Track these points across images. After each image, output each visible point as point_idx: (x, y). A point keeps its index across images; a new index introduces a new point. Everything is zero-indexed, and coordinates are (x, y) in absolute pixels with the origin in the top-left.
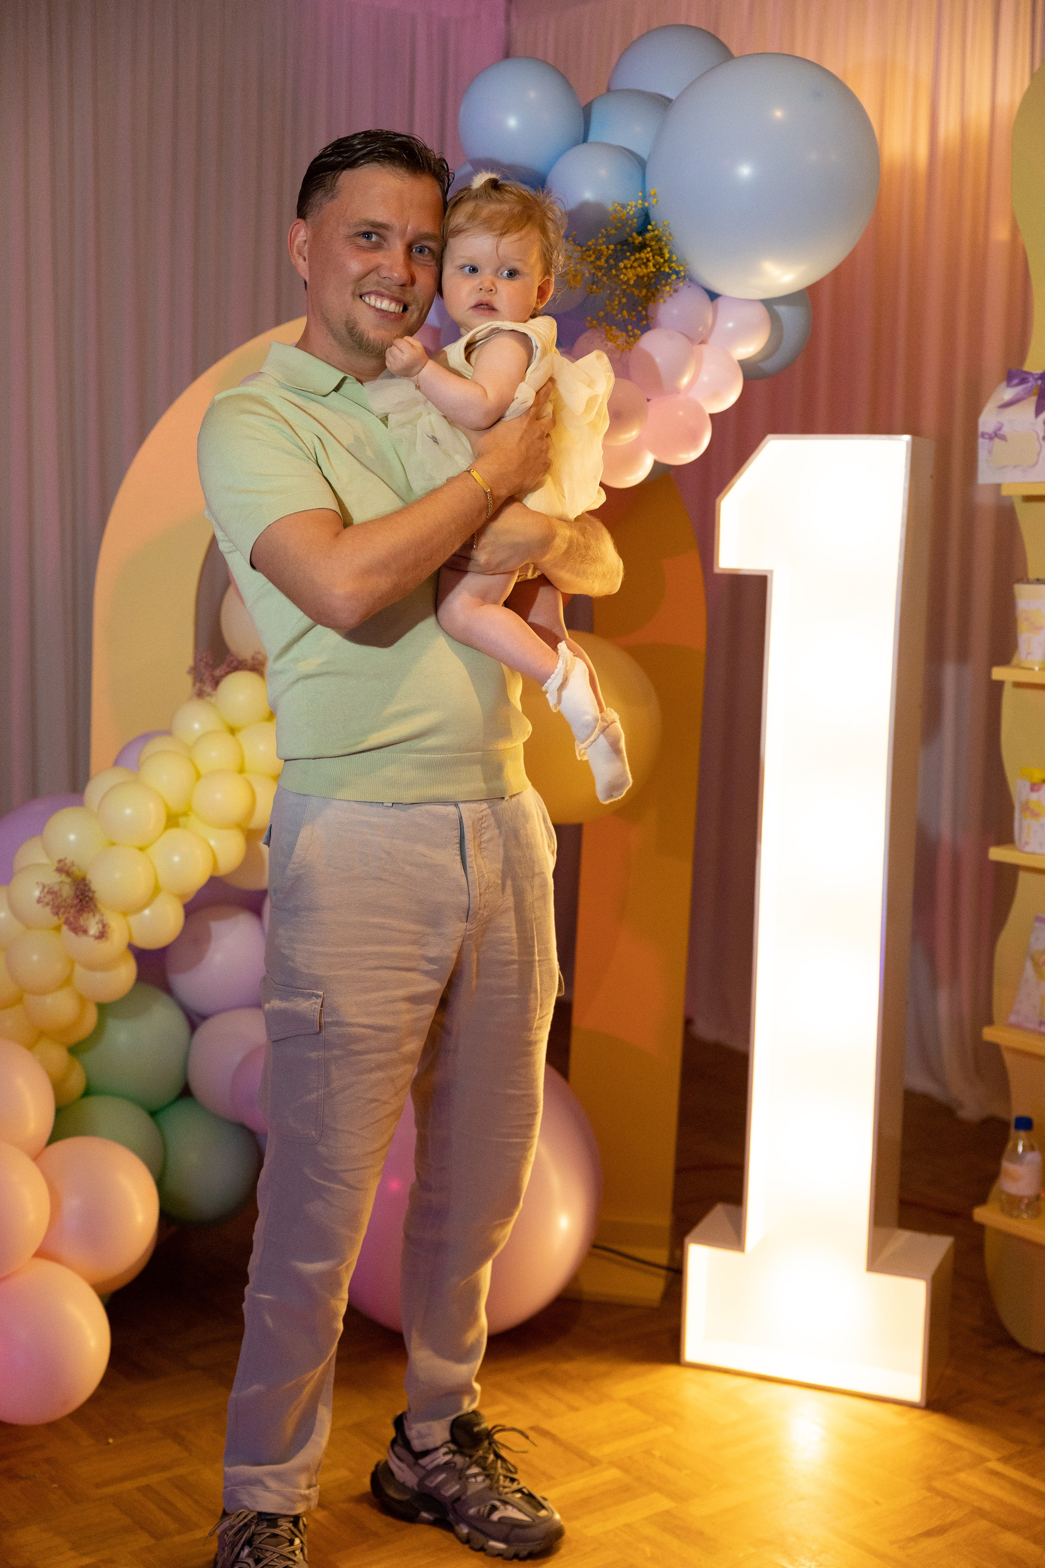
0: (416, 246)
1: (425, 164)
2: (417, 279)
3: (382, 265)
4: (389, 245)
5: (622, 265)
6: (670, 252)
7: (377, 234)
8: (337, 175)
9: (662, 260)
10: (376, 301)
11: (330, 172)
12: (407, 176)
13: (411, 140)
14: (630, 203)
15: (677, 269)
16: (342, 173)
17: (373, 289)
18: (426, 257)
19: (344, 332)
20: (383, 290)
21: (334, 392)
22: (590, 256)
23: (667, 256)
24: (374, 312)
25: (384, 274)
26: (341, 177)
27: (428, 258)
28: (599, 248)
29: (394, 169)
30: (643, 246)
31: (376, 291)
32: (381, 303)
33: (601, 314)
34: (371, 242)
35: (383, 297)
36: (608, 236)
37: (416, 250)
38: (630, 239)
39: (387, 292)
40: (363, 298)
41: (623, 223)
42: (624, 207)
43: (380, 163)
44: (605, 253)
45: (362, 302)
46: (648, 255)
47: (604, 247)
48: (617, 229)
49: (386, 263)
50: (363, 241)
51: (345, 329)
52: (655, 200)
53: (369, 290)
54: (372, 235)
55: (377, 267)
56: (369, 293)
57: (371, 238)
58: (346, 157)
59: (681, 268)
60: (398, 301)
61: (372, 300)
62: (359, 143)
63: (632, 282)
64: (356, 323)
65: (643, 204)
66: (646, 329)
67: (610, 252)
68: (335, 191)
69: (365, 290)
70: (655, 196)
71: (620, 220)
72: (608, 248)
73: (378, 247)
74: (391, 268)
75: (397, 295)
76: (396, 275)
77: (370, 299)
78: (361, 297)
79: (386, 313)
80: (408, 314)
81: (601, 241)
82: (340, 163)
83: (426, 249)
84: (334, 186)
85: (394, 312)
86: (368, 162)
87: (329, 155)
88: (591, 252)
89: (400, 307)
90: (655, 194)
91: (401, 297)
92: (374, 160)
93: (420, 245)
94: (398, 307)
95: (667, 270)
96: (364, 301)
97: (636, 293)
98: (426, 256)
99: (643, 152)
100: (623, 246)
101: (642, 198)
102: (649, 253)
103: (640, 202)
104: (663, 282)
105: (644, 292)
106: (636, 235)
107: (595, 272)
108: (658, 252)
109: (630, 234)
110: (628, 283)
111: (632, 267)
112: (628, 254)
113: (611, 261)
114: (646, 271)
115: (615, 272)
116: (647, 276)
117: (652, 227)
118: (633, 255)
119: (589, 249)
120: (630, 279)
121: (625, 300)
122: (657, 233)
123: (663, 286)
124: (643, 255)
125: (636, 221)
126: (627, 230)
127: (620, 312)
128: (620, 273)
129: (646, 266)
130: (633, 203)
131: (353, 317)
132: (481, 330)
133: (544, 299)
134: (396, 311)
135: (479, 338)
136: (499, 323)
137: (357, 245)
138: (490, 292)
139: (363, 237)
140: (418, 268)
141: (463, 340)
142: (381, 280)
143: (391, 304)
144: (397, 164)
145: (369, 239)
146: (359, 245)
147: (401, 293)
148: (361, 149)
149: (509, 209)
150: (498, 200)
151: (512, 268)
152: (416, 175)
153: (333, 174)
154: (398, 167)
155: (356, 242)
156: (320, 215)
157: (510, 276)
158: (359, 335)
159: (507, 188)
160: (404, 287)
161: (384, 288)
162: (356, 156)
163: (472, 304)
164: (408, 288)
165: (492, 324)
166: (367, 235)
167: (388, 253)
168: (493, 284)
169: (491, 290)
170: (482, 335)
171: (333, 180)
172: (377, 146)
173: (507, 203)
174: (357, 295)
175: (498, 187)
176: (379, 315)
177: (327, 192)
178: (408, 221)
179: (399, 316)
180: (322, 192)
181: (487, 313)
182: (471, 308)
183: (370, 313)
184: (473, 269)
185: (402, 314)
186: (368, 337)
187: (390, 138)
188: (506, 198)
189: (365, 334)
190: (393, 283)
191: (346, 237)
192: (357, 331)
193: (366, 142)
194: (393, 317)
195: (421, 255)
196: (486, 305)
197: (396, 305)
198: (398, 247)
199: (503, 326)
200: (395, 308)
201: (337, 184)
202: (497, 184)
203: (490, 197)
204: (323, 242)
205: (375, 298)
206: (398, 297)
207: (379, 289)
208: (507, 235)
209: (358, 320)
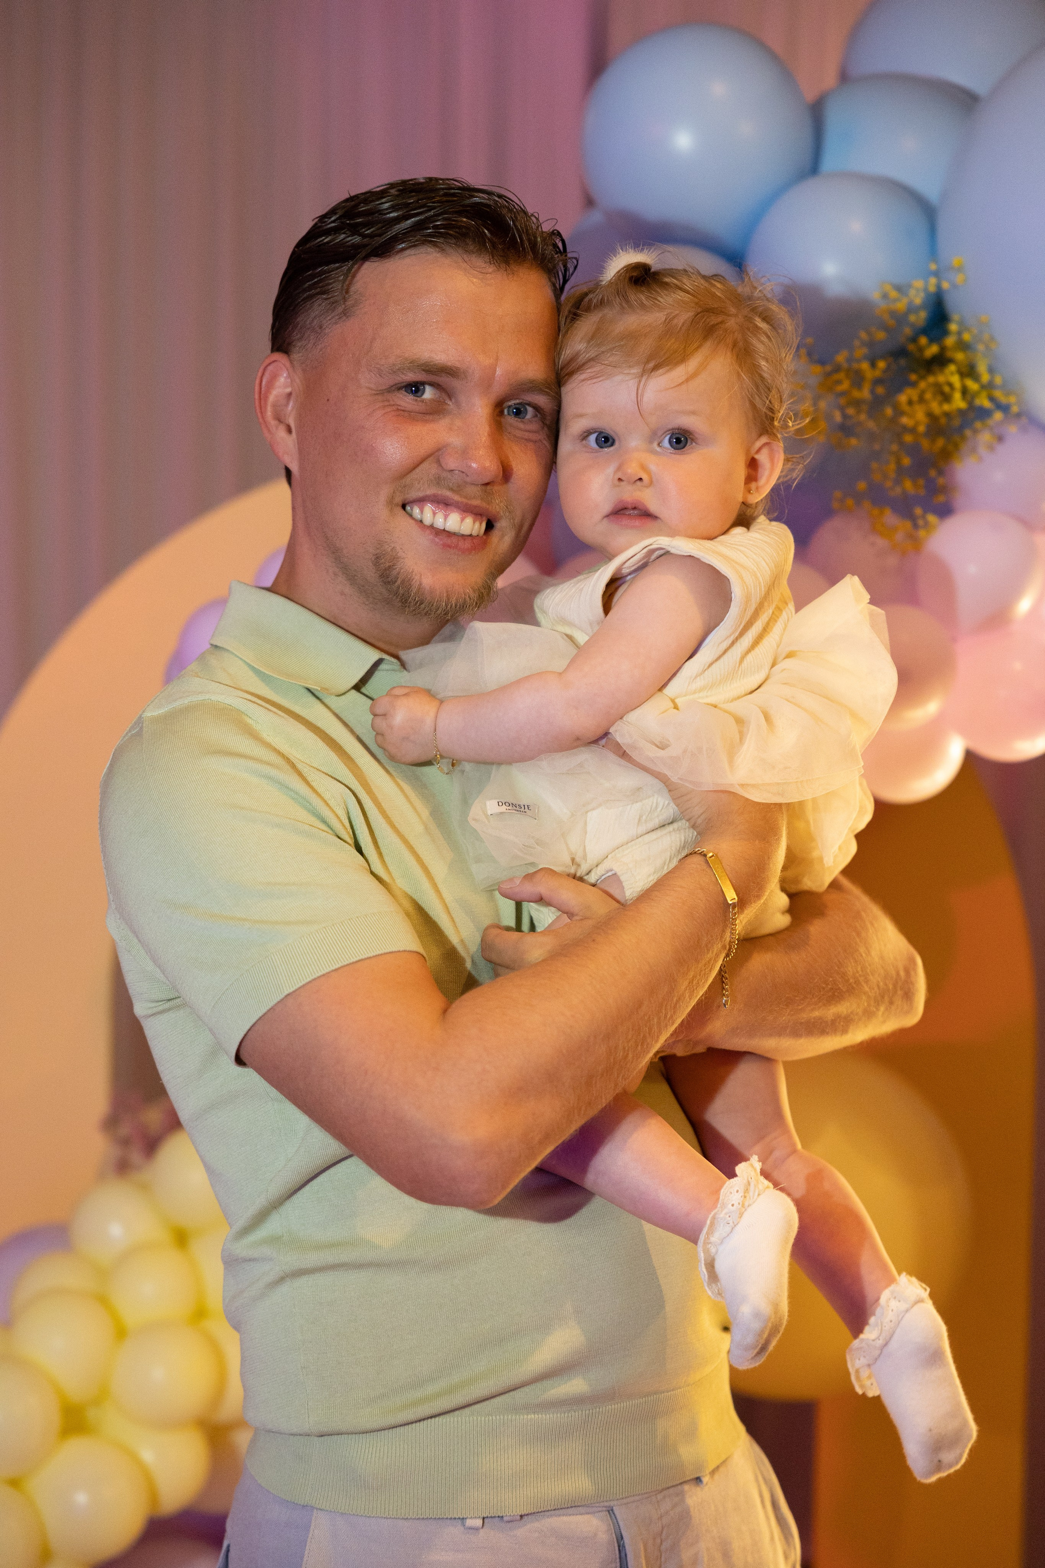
0: (510, 403)
1: (526, 244)
2: (515, 470)
3: (446, 446)
4: (458, 404)
5: (903, 398)
6: (991, 370)
7: (433, 385)
8: (353, 270)
9: (976, 386)
10: (434, 514)
11: (337, 265)
12: (490, 270)
13: (497, 199)
14: (913, 283)
15: (1004, 401)
16: (362, 265)
17: (429, 492)
18: (529, 424)
19: (370, 574)
20: (448, 494)
21: (353, 692)
22: (839, 382)
23: (985, 378)
24: (431, 537)
25: (451, 463)
26: (359, 276)
27: (534, 426)
28: (855, 366)
29: (465, 257)
30: (940, 361)
31: (434, 495)
32: (446, 517)
33: (862, 485)
34: (422, 401)
35: (449, 507)
36: (871, 344)
37: (508, 411)
39: (456, 498)
40: (408, 508)
41: (900, 318)
42: (900, 289)
43: (437, 247)
44: (869, 376)
45: (407, 518)
46: (949, 378)
47: (865, 366)
48: (886, 328)
49: (456, 440)
50: (406, 400)
51: (374, 571)
52: (961, 275)
53: (421, 494)
54: (424, 388)
55: (439, 450)
56: (421, 501)
57: (423, 394)
58: (371, 236)
59: (1012, 399)
60: (477, 513)
61: (428, 514)
62: (393, 208)
63: (922, 429)
64: (395, 558)
65: (937, 284)
66: (945, 511)
68: (349, 303)
69: (413, 494)
70: (960, 269)
71: (893, 314)
72: (873, 366)
73: (435, 411)
74: (465, 453)
75: (476, 502)
76: (474, 465)
77: (422, 511)
78: (404, 507)
79: (454, 540)
80: (496, 535)
81: (859, 354)
82: (357, 247)
83: (530, 409)
84: (347, 292)
85: (471, 535)
86: (415, 246)
87: (336, 230)
88: (841, 376)
89: (481, 524)
90: (960, 266)
91: (484, 505)
92: (426, 241)
93: (518, 401)
94: (477, 525)
95: (986, 403)
96: (411, 516)
97: (925, 444)
98: (530, 421)
99: (930, 189)
100: (903, 362)
101: (936, 274)
102: (952, 374)
103: (933, 281)
104: (978, 425)
105: (940, 442)
106: (923, 340)
107: (851, 411)
108: (969, 371)
109: (914, 340)
110: (913, 430)
111: (922, 400)
112: (913, 377)
113: (880, 390)
114: (946, 407)
115: (889, 411)
116: (947, 415)
117: (953, 327)
118: (923, 377)
119: (837, 369)
120: (917, 424)
121: (906, 461)
122: (966, 337)
123: (976, 432)
124: (941, 379)
125: (923, 315)
126: (908, 331)
127: (898, 481)
128: (899, 412)
129: (947, 398)
130: (919, 284)
131: (390, 548)
132: (632, 557)
133: (762, 481)
134: (474, 533)
135: (627, 571)
136: (663, 542)
137: (394, 408)
138: (638, 483)
139: (406, 391)
140: (516, 448)
141: (599, 577)
142: (444, 474)
143: (462, 520)
144: (472, 247)
145: (419, 394)
146: (399, 408)
147: (482, 499)
148: (398, 220)
149: (666, 320)
150: (643, 306)
151: (678, 429)
152: (509, 267)
153: (345, 268)
154: (473, 253)
155: (392, 403)
156: (319, 347)
157: (676, 445)
158: (403, 581)
159: (667, 280)
160: (489, 487)
161: (451, 489)
162: (389, 233)
163: (607, 508)
164: (496, 488)
165: (649, 544)
166: (414, 389)
167: (458, 423)
168: (643, 468)
169: (640, 479)
170: (633, 566)
171: (344, 280)
172: (432, 213)
173: (661, 309)
174: (397, 505)
175: (645, 279)
176: (441, 542)
177: (333, 303)
178: (497, 359)
179: (478, 543)
180: (323, 304)
181: (637, 523)
182: (607, 516)
183: (424, 540)
184: (606, 440)
185: (485, 537)
186: (420, 584)
187: (454, 195)
188: (659, 298)
189: (414, 581)
190: (468, 479)
191: (374, 392)
192: (398, 573)
193: (407, 205)
194: (467, 544)
195: (519, 420)
196: (635, 508)
197: (474, 523)
198: (478, 409)
199: (672, 547)
200: (469, 526)
201: (353, 289)
202: (646, 274)
203: (627, 301)
204: (328, 400)
205: (433, 510)
206: (476, 507)
207: (440, 492)
208: (661, 371)
209: (401, 554)
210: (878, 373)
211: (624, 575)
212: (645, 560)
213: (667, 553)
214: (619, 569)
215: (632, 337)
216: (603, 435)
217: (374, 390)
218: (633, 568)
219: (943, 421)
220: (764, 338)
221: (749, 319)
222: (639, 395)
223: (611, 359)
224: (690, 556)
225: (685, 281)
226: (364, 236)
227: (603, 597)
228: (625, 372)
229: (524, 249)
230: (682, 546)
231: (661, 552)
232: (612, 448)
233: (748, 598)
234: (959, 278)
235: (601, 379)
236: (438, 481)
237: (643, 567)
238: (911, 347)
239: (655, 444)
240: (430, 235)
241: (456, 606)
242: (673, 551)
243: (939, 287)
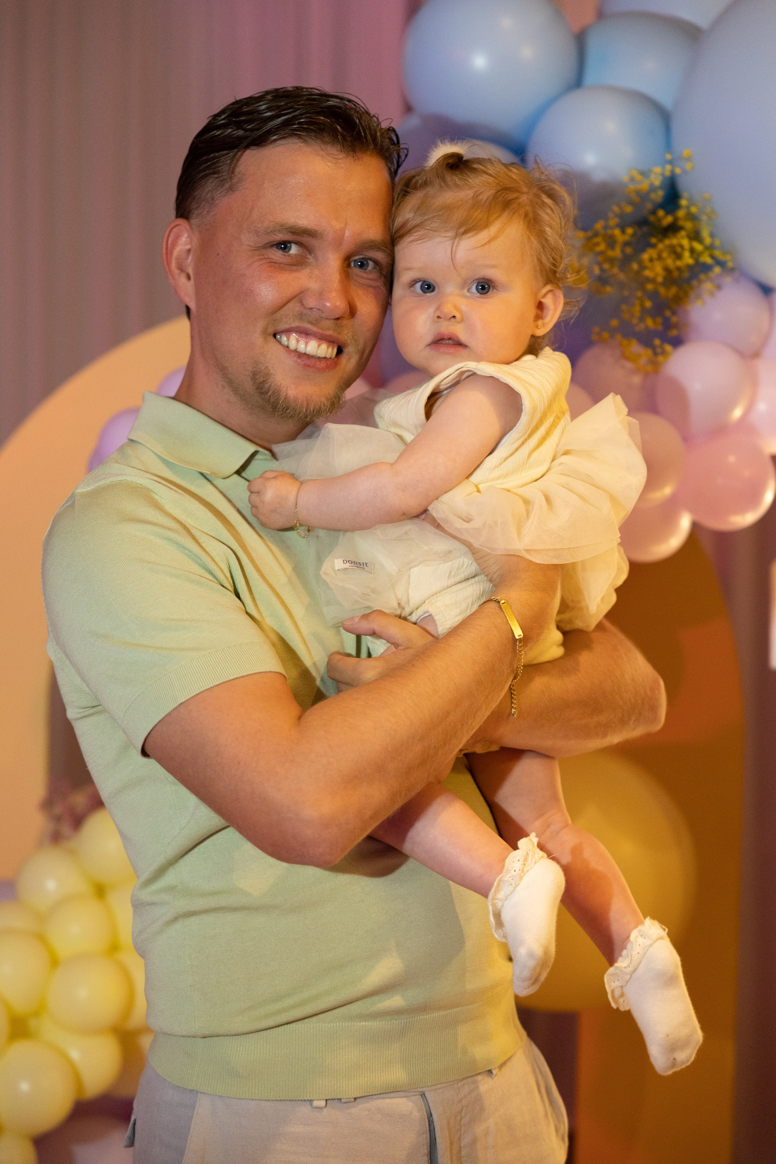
0: (356, 258)
1: (369, 137)
2: (359, 308)
3: (307, 290)
4: (316, 258)
5: (645, 256)
6: (712, 235)
7: (298, 243)
8: (237, 156)
9: (701, 248)
10: (298, 341)
11: (226, 152)
12: (341, 157)
13: (347, 103)
14: (655, 170)
15: (722, 259)
16: (244, 152)
17: (293, 325)
18: (370, 274)
19: (249, 386)
20: (309, 326)
21: (236, 476)
22: (597, 244)
23: (708, 241)
24: (295, 359)
25: (311, 302)
26: (242, 160)
27: (374, 275)
28: (609, 232)
29: (322, 146)
30: (674, 229)
31: (298, 327)
32: (306, 344)
33: (614, 323)
34: (289, 256)
35: (308, 336)
36: (622, 216)
37: (355, 264)
39: (314, 329)
40: (278, 337)
41: (643, 196)
42: (644, 174)
43: (301, 138)
44: (620, 240)
45: (277, 344)
46: (681, 241)
47: (617, 232)
48: (633, 203)
49: (314, 285)
50: (277, 255)
51: (252, 384)
52: (690, 164)
53: (287, 326)
54: (291, 246)
55: (302, 292)
56: (288, 331)
57: (290, 250)
58: (251, 130)
59: (728, 257)
60: (330, 341)
61: (293, 341)
62: (269, 109)
63: (660, 279)
64: (268, 375)
66: (677, 342)
68: (233, 181)
69: (282, 326)
70: (689, 159)
71: (638, 193)
72: (623, 232)
73: (299, 263)
74: (321, 295)
75: (329, 333)
76: (328, 304)
77: (288, 339)
78: (275, 336)
79: (313, 360)
80: (344, 358)
81: (612, 223)
82: (241, 139)
83: (371, 263)
84: (233, 173)
85: (325, 358)
86: (284, 138)
87: (225, 126)
88: (599, 239)
89: (333, 349)
90: (689, 156)
91: (336, 335)
92: (293, 134)
93: (362, 257)
94: (330, 350)
95: (709, 260)
96: (280, 342)
97: (662, 291)
98: (370, 272)
99: (666, 99)
100: (645, 229)
101: (671, 162)
102: (682, 238)
103: (668, 167)
104: (702, 276)
105: (674, 290)
106: (661, 213)
107: (606, 266)
108: (696, 236)
109: (654, 212)
110: (653, 281)
111: (660, 258)
112: (654, 240)
113: (629, 250)
114: (679, 263)
115: (635, 266)
116: (679, 269)
117: (684, 202)
118: (661, 241)
119: (596, 235)
120: (657, 275)
121: (648, 304)
122: (694, 210)
123: (700, 282)
124: (674, 241)
125: (661, 193)
126: (649, 206)
127: (642, 319)
128: (642, 267)
129: (679, 256)
130: (658, 170)
131: (264, 367)
132: (448, 377)
133: (547, 319)
134: (328, 356)
135: (444, 387)
136: (471, 365)
137: (268, 260)
138: (453, 319)
139: (277, 248)
140: (360, 292)
141: (422, 391)
142: (305, 311)
143: (319, 346)
144: (327, 139)
145: (287, 250)
146: (272, 260)
147: (334, 330)
148: (271, 118)
149: (474, 196)
150: (457, 186)
151: (483, 279)
152: (355, 154)
153: (232, 154)
154: (329, 143)
155: (266, 256)
156: (211, 214)
157: (482, 291)
158: (274, 393)
159: (475, 166)
160: (339, 321)
161: (311, 323)
162: (263, 129)
163: (429, 339)
164: (345, 322)
165: (461, 367)
166: (283, 246)
167: (316, 272)
168: (457, 308)
169: (454, 317)
170: (448, 383)
171: (231, 164)
172: (297, 113)
173: (470, 188)
174: (269, 334)
175: (459, 165)
176: (303, 363)
177: (222, 181)
178: (346, 224)
179: (331, 363)
180: (215, 182)
181: (452, 350)
182: (429, 345)
183: (290, 361)
184: (428, 287)
185: (336, 359)
186: (286, 395)
187: (314, 100)
188: (470, 181)
189: (282, 392)
190: (324, 315)
191: (253, 249)
192: (270, 386)
193: (278, 107)
194: (323, 365)
195: (363, 271)
196: (450, 339)
197: (328, 348)
198: (331, 262)
199: (478, 370)
200: (325, 350)
201: (237, 170)
202: (459, 162)
203: (445, 182)
204: (218, 254)
205: (296, 338)
206: (329, 336)
207: (302, 325)
208: (470, 234)
209: (272, 371)
210: (626, 238)
211: (442, 390)
212: (458, 379)
213: (474, 374)
214: (438, 386)
215: (449, 209)
216: (426, 283)
217: (253, 247)
218: (448, 385)
219: (676, 274)
220: (549, 211)
221: (538, 197)
222: (453, 252)
223: (432, 225)
224: (491, 377)
225: (489, 167)
226: (246, 130)
227: (425, 407)
228: (443, 235)
229: (367, 141)
230: (486, 368)
231: (470, 373)
232: (433, 293)
233: (534, 409)
234: (688, 166)
235: (424, 240)
236: (301, 316)
237: (456, 384)
238: (652, 218)
239: (465, 291)
240: (296, 130)
241: (314, 410)
242: (478, 373)
243: (673, 172)
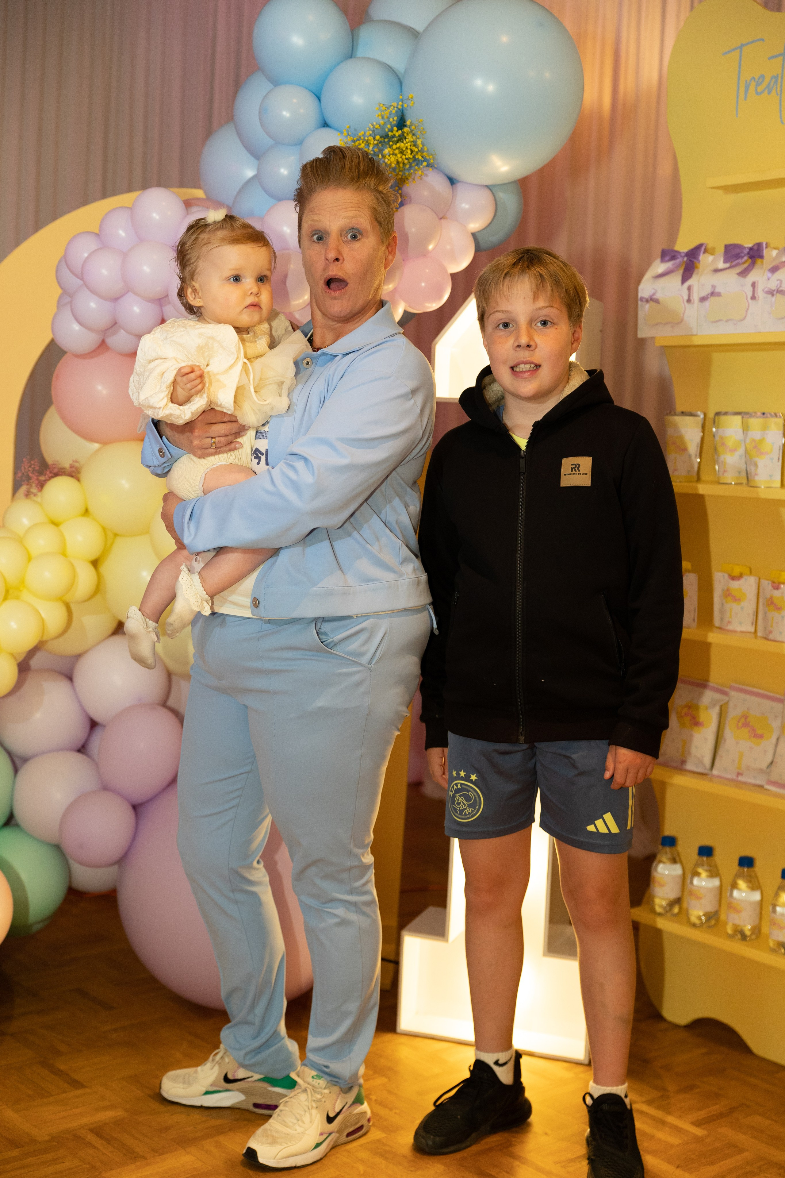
5: (386, 153)
6: (423, 145)
9: (416, 150)
14: (393, 104)
15: (428, 158)
23: (421, 146)
28: (366, 139)
30: (402, 138)
36: (373, 130)
38: (390, 134)
41: (386, 120)
42: (387, 107)
44: (372, 142)
46: (406, 145)
47: (371, 138)
48: (380, 123)
52: (412, 102)
59: (431, 157)
65: (402, 106)
67: (376, 142)
71: (383, 117)
72: (374, 139)
81: (368, 134)
88: (361, 141)
90: (412, 98)
95: (420, 158)
99: (400, 68)
100: (386, 139)
101: (402, 101)
103: (400, 103)
104: (416, 167)
105: (400, 174)
106: (395, 130)
108: (414, 143)
109: (391, 129)
111: (394, 154)
112: (390, 144)
113: (376, 150)
114: (404, 158)
116: (404, 162)
117: (408, 124)
118: (394, 144)
120: (391, 164)
122: (413, 128)
123: (415, 171)
124: (402, 145)
125: (396, 118)
126: (389, 125)
129: (404, 154)
130: (395, 104)
219: (402, 165)
